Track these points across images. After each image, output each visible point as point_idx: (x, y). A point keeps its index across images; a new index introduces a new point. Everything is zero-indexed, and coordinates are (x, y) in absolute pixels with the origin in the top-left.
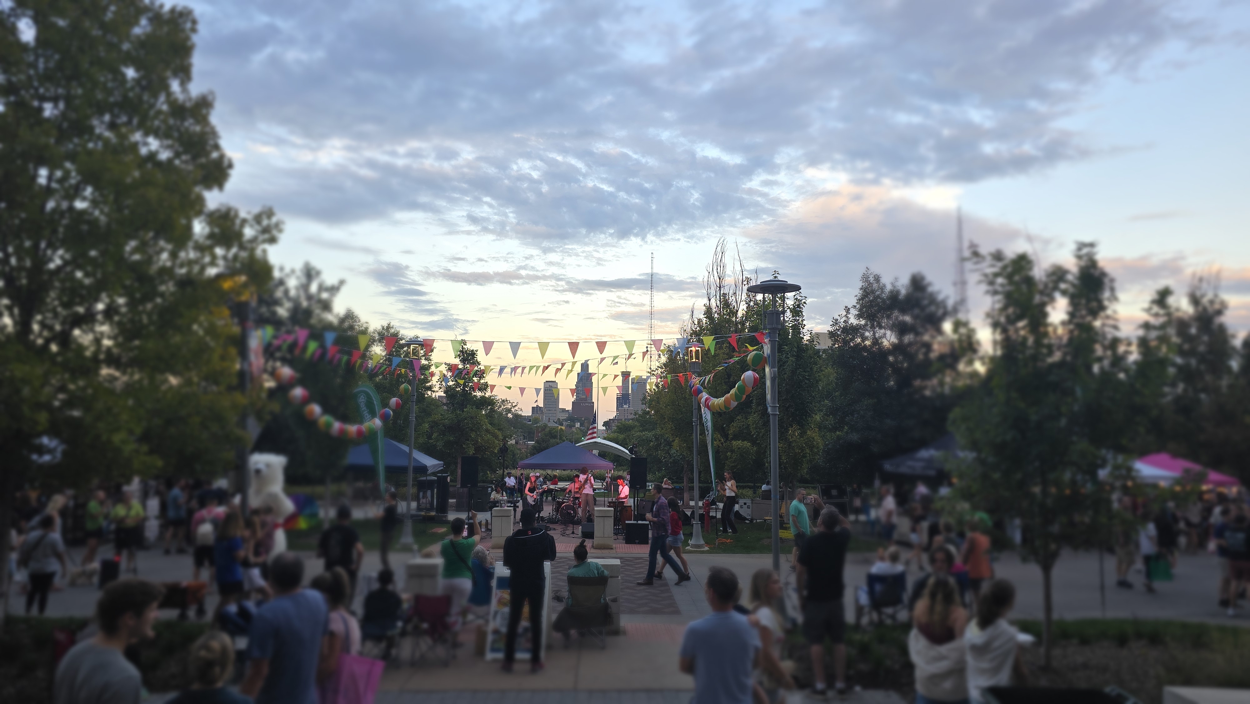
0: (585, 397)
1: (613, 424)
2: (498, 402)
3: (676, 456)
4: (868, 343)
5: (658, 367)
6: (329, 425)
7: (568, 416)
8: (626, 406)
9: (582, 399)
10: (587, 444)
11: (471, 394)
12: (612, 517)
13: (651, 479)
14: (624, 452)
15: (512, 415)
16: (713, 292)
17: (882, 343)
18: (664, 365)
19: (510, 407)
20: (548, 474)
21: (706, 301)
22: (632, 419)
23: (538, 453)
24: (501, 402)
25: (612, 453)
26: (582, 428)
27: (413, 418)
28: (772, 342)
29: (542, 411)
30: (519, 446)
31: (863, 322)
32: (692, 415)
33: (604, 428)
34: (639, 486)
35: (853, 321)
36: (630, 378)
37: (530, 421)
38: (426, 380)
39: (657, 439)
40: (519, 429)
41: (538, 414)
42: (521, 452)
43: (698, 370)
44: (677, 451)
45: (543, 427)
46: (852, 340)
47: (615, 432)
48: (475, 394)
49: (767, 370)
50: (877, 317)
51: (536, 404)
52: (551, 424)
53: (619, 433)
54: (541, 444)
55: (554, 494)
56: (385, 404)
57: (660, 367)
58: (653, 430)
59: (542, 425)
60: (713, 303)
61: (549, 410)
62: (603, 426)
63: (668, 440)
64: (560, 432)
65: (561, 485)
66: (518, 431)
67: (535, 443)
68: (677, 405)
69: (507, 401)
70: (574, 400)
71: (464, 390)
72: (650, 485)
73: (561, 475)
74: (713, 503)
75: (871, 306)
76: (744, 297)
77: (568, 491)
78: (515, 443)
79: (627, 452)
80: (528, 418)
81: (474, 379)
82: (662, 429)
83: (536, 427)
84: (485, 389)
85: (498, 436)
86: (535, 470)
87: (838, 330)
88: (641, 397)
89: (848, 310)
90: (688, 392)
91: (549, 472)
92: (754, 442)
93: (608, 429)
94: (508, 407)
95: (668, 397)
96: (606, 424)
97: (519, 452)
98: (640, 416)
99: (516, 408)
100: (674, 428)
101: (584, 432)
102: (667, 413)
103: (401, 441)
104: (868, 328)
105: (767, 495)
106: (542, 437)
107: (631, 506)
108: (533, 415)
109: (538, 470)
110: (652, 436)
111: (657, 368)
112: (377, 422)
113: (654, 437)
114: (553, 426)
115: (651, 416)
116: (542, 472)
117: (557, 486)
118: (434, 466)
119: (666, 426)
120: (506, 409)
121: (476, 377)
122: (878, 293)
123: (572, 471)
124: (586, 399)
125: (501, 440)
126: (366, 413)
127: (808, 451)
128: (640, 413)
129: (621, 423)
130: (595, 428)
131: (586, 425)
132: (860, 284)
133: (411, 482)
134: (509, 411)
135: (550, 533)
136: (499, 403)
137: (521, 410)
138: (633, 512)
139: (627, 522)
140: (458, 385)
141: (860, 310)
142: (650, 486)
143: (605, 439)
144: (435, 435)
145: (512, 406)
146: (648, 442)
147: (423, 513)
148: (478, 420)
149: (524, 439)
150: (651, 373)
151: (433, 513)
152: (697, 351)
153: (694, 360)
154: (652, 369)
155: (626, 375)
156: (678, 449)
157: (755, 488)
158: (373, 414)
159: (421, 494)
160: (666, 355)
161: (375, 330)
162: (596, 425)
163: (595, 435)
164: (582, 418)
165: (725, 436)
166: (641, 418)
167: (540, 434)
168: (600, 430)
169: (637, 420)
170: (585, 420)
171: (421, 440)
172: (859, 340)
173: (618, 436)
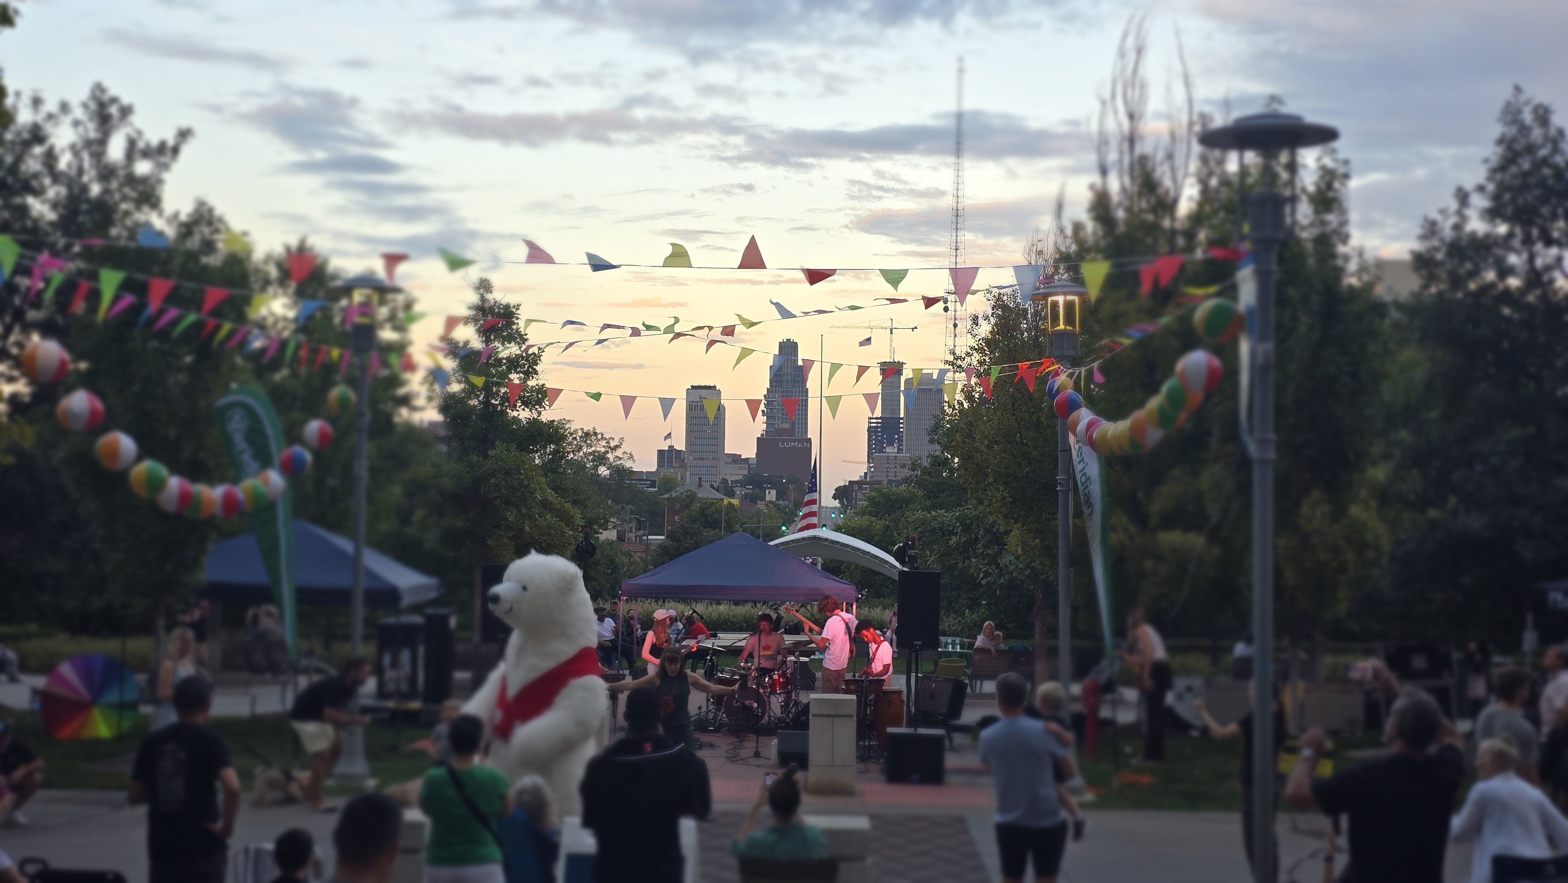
0: (787, 426)
1: (859, 494)
2: (574, 436)
3: (1015, 570)
4: (1514, 282)
5: (972, 348)
6: (156, 484)
7: (746, 472)
8: (891, 450)
9: (780, 432)
10: (793, 541)
11: (504, 413)
12: (852, 716)
13: (954, 628)
14: (887, 562)
15: (608, 469)
16: (1112, 157)
17: (1551, 281)
18: (987, 341)
19: (603, 450)
20: (695, 612)
21: (1096, 179)
22: (906, 480)
23: (671, 559)
24: (581, 437)
25: (857, 565)
26: (781, 502)
27: (362, 469)
28: (1262, 276)
29: (683, 460)
30: (626, 547)
31: (1502, 229)
32: (1056, 467)
33: (836, 503)
34: (919, 643)
35: (1477, 225)
36: (903, 379)
37: (653, 485)
38: (395, 381)
39: (967, 529)
40: (627, 504)
41: (673, 467)
42: (632, 560)
43: (1072, 353)
44: (1017, 558)
45: (684, 500)
46: (1474, 273)
47: (863, 513)
48: (515, 413)
49: (1244, 348)
50: (1540, 215)
51: (668, 442)
52: (707, 493)
53: (873, 516)
54: (681, 541)
55: (711, 660)
56: (293, 435)
57: (975, 349)
58: (958, 505)
59: (682, 494)
60: (1114, 185)
61: (701, 459)
62: (835, 498)
63: (995, 530)
64: (727, 513)
65: (726, 639)
66: (623, 508)
67: (667, 537)
68: (1017, 442)
69: (596, 434)
70: (762, 435)
71: (486, 403)
72: (950, 641)
73: (729, 615)
74: (1109, 687)
75: (1525, 187)
76: (1194, 166)
77: (745, 654)
78: (617, 538)
79: (891, 560)
80: (648, 478)
81: (512, 376)
82: (980, 502)
83: (668, 499)
84: (539, 403)
85: (572, 517)
86: (664, 602)
87: (1436, 249)
88: (929, 423)
89: (1463, 197)
90: (1046, 410)
91: (700, 608)
92: (1214, 537)
93: (847, 506)
94: (598, 449)
95: (996, 422)
96: (841, 493)
97: (627, 561)
98: (925, 471)
99: (619, 453)
100: (1010, 499)
101: (786, 514)
102: (993, 461)
103: (336, 527)
104: (1516, 243)
105: (1243, 670)
106: (682, 525)
107: (899, 692)
108: (662, 470)
109: (672, 604)
110: (954, 521)
111: (969, 350)
112: (275, 479)
113: (961, 522)
114: (711, 496)
115: (952, 471)
116: (681, 607)
117: (718, 642)
118: (416, 589)
119: (989, 494)
120: (595, 456)
121: (518, 373)
122: (1543, 152)
123: (756, 605)
124: (790, 432)
125: (580, 529)
126: (247, 458)
127: (1350, 556)
128: (926, 462)
129: (880, 491)
130: (813, 502)
131: (792, 495)
132: (1497, 130)
133: (359, 629)
134: (601, 459)
135: (701, 754)
136: (575, 438)
137: (631, 457)
138: (905, 708)
139: (891, 730)
140: (472, 390)
141: (1496, 197)
142: (951, 645)
143: (838, 529)
144: (418, 515)
145: (610, 447)
146: (943, 535)
147: (391, 704)
148: (523, 477)
149: (640, 529)
150: (955, 364)
151: (415, 705)
152: (1069, 306)
153: (1062, 327)
154: (958, 353)
155: (891, 370)
156: (1019, 551)
157: (1217, 652)
158: (265, 460)
159: (387, 659)
160: (992, 318)
161: (269, 258)
162: (815, 496)
163: (814, 520)
164: (782, 478)
165: (1141, 518)
166: (926, 477)
167: (677, 517)
168: (827, 507)
169: (920, 483)
170: (788, 483)
171: (384, 526)
172: (1490, 276)
173: (871, 522)
